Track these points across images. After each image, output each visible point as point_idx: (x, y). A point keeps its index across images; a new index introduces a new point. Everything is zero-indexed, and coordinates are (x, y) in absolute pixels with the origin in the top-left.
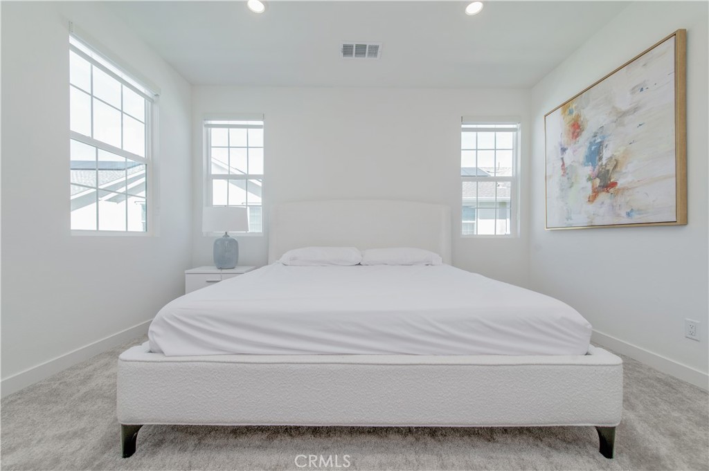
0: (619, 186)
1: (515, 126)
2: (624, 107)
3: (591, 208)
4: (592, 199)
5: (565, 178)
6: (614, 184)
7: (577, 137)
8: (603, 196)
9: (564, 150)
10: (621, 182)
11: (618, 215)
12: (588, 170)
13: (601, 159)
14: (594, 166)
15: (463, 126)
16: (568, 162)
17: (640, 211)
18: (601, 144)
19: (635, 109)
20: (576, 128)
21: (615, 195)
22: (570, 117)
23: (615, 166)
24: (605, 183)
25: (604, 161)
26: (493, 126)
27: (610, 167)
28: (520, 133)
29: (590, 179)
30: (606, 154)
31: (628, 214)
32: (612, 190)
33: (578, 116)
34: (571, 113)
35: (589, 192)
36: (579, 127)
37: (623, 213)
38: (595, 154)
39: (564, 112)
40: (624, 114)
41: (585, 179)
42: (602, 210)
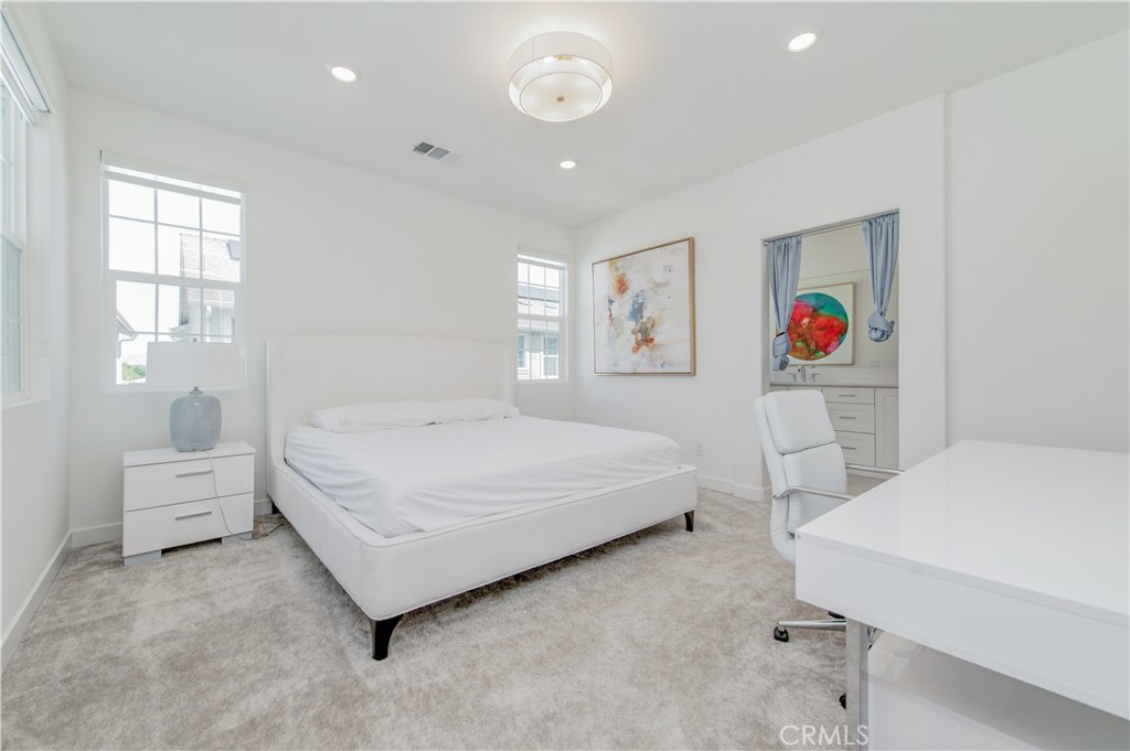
0: (655, 342)
1: (561, 264)
2: (659, 279)
3: (635, 357)
4: (636, 350)
5: (612, 328)
6: (652, 340)
7: (623, 292)
8: (644, 349)
9: (611, 302)
10: (657, 340)
11: (655, 366)
12: (632, 325)
13: (642, 317)
14: (637, 321)
15: (519, 256)
16: (615, 314)
17: (669, 364)
18: (642, 304)
19: (666, 284)
20: (622, 286)
21: (652, 349)
22: (616, 274)
23: (653, 326)
24: (645, 338)
25: (644, 320)
26: (542, 261)
27: (649, 326)
28: (566, 272)
29: (633, 332)
30: (646, 314)
31: (662, 365)
32: (650, 345)
33: (624, 275)
34: (617, 269)
35: (633, 344)
36: (624, 285)
37: (659, 365)
38: (637, 312)
39: (611, 266)
40: (659, 285)
41: (629, 332)
42: (642, 360)
